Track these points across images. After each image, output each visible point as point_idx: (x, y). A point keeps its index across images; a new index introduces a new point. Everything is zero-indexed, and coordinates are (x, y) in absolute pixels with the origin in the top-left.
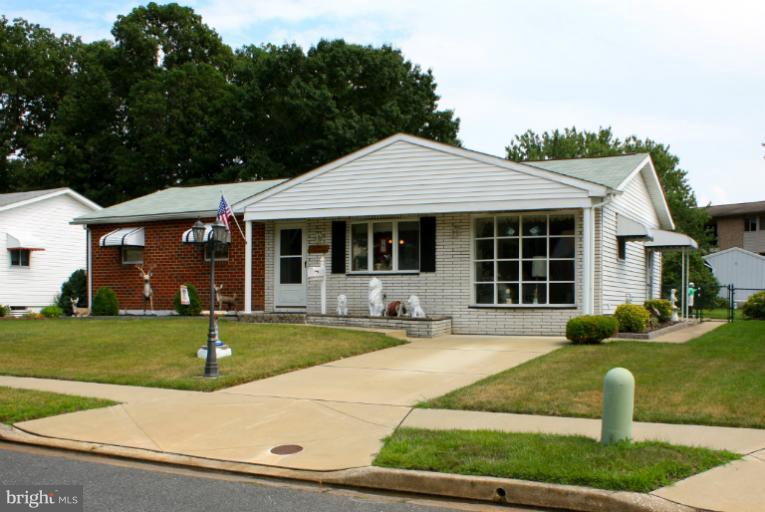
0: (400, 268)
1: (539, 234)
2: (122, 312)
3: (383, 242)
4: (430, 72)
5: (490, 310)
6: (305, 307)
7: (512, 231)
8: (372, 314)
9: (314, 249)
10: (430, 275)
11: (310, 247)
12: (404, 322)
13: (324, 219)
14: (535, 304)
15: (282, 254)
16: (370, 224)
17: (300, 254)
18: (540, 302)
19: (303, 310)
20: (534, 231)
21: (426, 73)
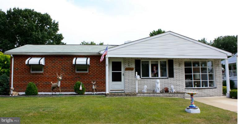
0: (161, 76)
1: (205, 66)
2: (39, 93)
3: (155, 67)
4: (58, 22)
5: (191, 90)
6: (123, 90)
7: (197, 65)
8: (158, 92)
9: (127, 69)
10: (172, 79)
11: (126, 68)
12: (175, 94)
13: (132, 58)
14: (204, 87)
15: (112, 71)
16: (150, 61)
17: (121, 71)
18: (205, 86)
19: (123, 91)
20: (203, 65)
21: (57, 22)
